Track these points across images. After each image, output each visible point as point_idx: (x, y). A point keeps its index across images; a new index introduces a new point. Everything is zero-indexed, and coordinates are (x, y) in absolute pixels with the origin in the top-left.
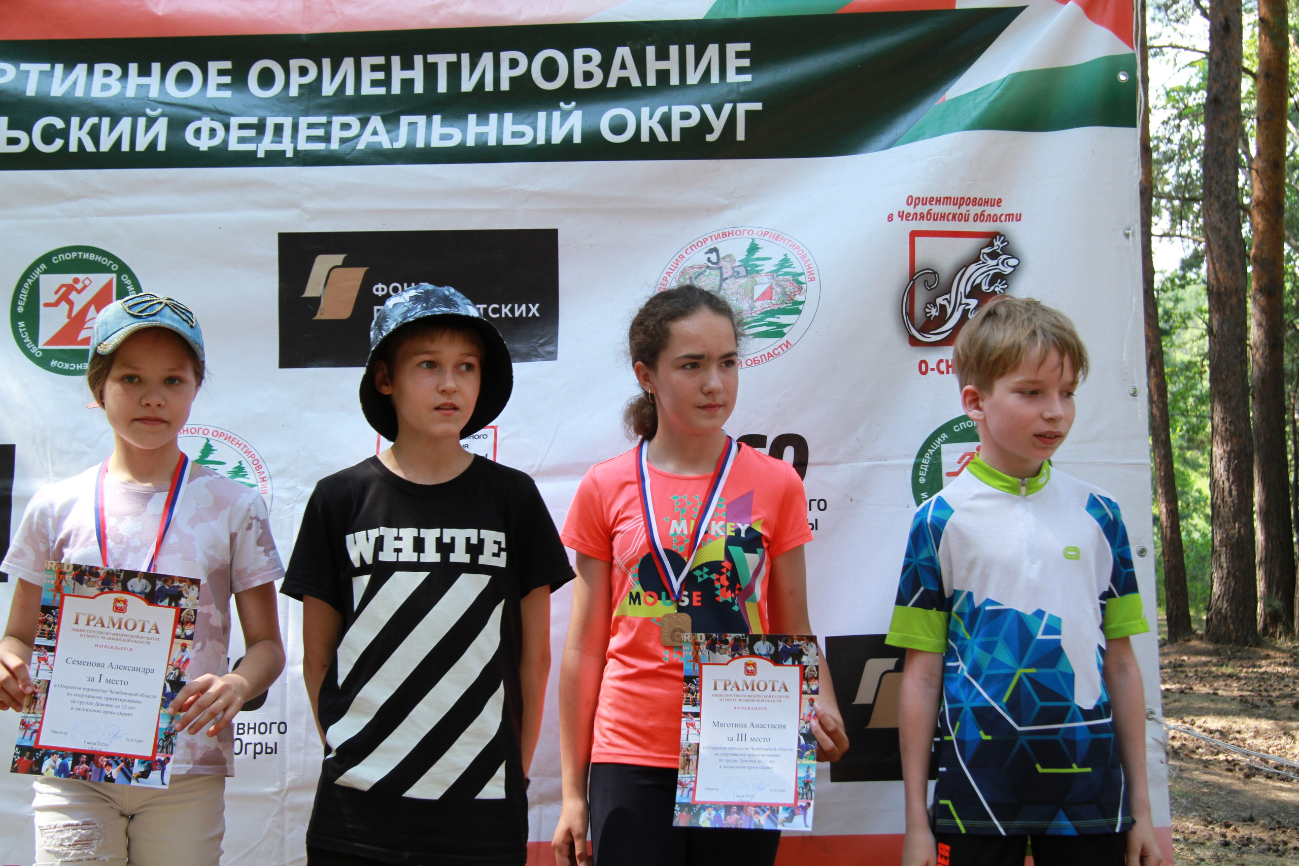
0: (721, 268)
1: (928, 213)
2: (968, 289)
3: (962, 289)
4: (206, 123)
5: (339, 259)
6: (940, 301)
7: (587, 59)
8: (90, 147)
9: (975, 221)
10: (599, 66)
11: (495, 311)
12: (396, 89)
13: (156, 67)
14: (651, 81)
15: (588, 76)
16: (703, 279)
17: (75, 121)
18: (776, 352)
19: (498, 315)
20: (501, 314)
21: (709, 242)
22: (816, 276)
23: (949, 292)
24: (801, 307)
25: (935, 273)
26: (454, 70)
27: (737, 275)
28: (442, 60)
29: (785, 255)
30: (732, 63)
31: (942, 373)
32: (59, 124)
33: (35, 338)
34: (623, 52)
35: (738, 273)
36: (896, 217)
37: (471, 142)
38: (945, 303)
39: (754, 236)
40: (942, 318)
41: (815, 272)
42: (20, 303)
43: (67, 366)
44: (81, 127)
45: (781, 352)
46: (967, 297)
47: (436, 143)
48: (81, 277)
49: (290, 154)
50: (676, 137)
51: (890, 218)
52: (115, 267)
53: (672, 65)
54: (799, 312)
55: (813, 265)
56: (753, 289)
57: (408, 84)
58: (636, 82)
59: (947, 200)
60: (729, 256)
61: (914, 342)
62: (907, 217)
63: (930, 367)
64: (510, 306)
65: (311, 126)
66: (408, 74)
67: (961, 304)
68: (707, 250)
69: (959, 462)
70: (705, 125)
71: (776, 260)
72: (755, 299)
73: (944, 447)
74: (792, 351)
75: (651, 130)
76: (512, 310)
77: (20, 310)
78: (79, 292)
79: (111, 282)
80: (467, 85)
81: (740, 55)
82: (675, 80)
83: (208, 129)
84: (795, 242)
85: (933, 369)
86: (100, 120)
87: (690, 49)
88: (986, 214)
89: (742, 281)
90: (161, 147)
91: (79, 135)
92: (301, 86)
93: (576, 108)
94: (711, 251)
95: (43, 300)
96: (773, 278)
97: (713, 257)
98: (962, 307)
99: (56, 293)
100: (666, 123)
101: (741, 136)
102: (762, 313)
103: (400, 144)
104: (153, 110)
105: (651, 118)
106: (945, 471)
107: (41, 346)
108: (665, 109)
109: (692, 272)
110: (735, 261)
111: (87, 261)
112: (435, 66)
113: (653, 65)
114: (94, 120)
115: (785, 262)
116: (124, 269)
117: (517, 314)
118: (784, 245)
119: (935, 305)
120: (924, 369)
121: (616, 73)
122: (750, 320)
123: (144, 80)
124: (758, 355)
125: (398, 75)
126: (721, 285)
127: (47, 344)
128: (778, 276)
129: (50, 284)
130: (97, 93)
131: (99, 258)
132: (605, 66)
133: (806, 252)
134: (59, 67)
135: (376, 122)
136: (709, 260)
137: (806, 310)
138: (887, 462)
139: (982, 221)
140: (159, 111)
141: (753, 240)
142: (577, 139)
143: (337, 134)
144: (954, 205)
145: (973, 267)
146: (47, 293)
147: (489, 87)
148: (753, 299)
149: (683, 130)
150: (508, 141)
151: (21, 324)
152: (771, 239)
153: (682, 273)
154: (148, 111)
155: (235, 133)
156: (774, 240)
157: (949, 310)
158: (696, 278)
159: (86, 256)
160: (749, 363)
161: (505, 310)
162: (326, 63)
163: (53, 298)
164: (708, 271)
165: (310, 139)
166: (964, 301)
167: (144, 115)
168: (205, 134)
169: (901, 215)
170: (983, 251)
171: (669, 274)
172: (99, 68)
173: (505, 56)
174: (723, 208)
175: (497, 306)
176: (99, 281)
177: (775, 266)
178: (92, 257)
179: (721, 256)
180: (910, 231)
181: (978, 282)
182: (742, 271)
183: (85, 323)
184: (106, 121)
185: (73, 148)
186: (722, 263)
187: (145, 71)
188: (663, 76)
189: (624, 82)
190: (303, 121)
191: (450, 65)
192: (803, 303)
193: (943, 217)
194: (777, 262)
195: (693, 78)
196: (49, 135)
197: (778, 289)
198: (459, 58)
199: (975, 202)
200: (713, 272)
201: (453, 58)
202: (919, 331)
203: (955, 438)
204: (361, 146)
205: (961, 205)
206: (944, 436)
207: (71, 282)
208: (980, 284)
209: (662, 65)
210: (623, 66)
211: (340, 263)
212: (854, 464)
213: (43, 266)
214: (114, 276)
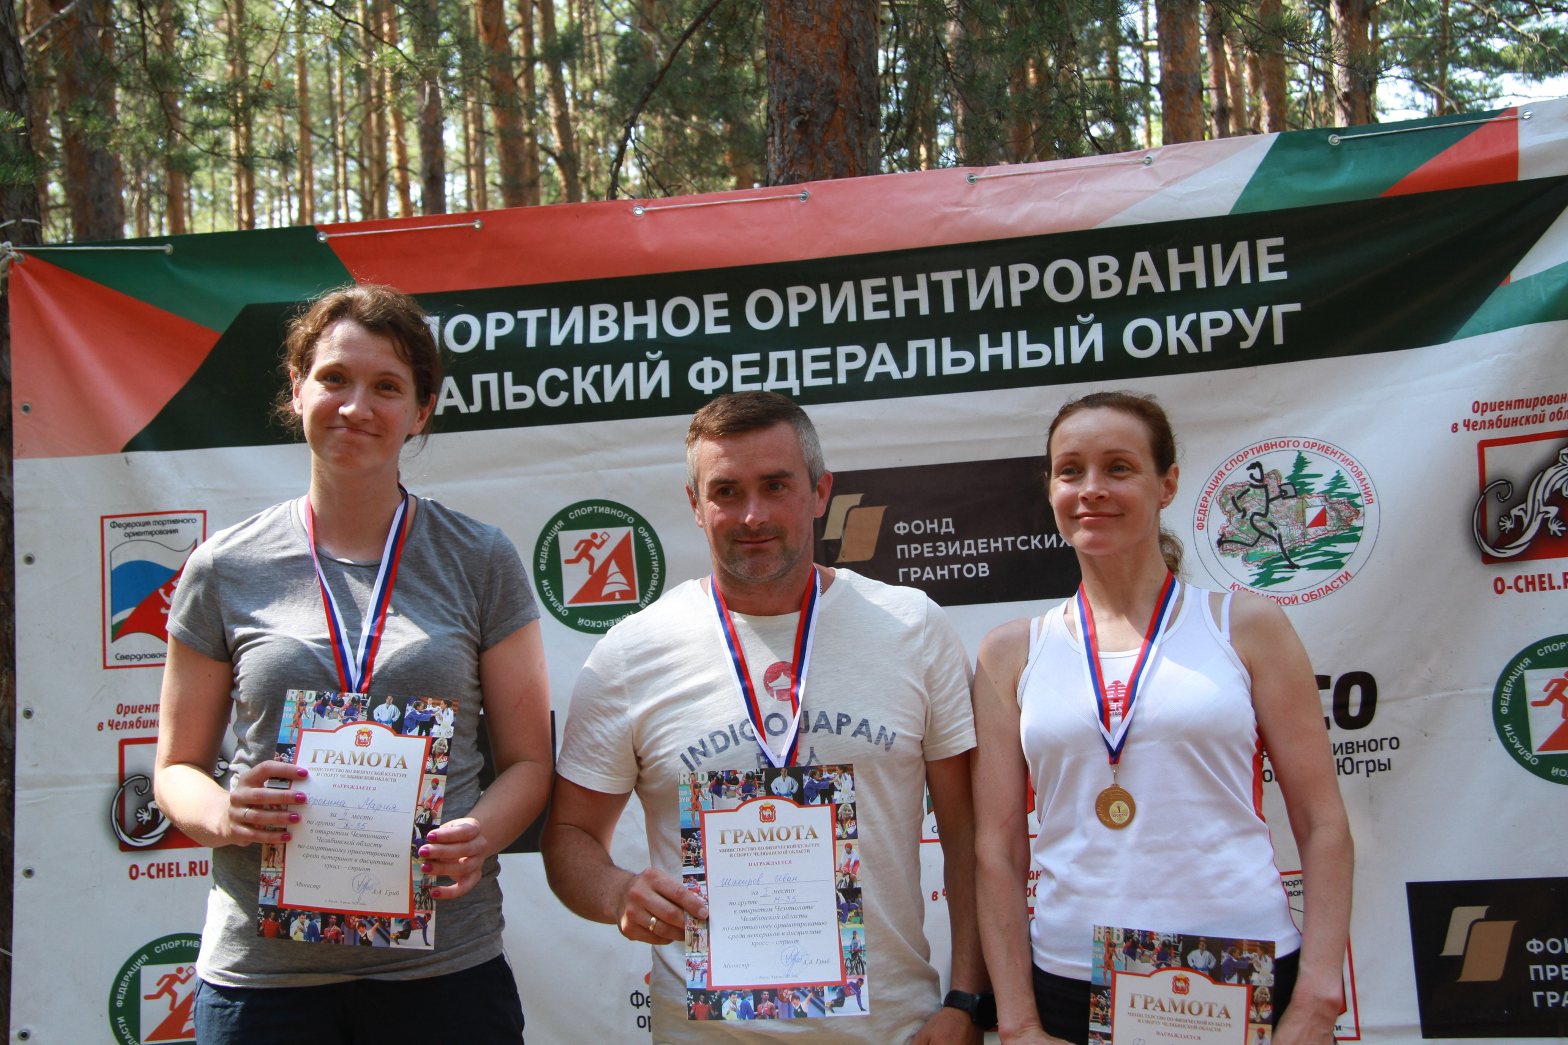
0: (1265, 487)
1: (1499, 419)
2: (1547, 495)
3: (1539, 496)
4: (708, 364)
5: (856, 499)
6: (1515, 512)
7: (1103, 268)
8: (595, 398)
9: (1551, 420)
10: (1116, 274)
11: (1023, 543)
12: (900, 312)
13: (651, 305)
14: (1176, 285)
15: (1105, 285)
16: (1247, 499)
17: (577, 371)
18: (1335, 585)
19: (1027, 548)
20: (1030, 545)
21: (1250, 456)
22: (1374, 497)
23: (1525, 501)
24: (1359, 533)
25: (1508, 483)
26: (960, 287)
27: (1283, 495)
28: (947, 278)
29: (1338, 472)
30: (1265, 260)
31: (1521, 591)
32: (562, 375)
33: (560, 597)
34: (1143, 258)
35: (1286, 492)
36: (1461, 427)
37: (985, 366)
38: (1521, 513)
39: (1299, 448)
40: (1519, 529)
41: (1373, 493)
42: (542, 561)
43: (594, 624)
44: (584, 378)
45: (1341, 584)
46: (1546, 504)
47: (948, 370)
48: (599, 531)
49: (796, 392)
50: (1207, 347)
51: (1455, 428)
52: (631, 520)
53: (1198, 266)
54: (1356, 539)
55: (1370, 485)
56: (1304, 511)
57: (912, 305)
58: (1159, 288)
59: (1520, 403)
60: (1275, 472)
61: (1488, 559)
62: (1473, 426)
63: (1507, 584)
64: (1039, 537)
65: (815, 359)
66: (911, 295)
67: (1539, 513)
68: (1248, 465)
69: (1546, 690)
70: (1238, 331)
71: (1328, 477)
72: (1308, 523)
73: (1529, 674)
74: (1353, 583)
75: (1179, 341)
76: (1042, 541)
77: (543, 568)
78: (599, 547)
79: (628, 535)
80: (976, 303)
81: (1272, 250)
82: (1201, 283)
83: (710, 370)
84: (1348, 456)
85: (1510, 588)
86: (602, 369)
87: (1217, 249)
88: (1564, 411)
89: (1292, 502)
90: (666, 393)
91: (582, 385)
92: (801, 315)
93: (1095, 321)
94: (1253, 466)
95: (563, 559)
96: (1326, 500)
97: (1256, 473)
98: (1540, 517)
99: (576, 549)
100: (1194, 331)
101: (1279, 339)
102: (1316, 541)
103: (911, 372)
104: (654, 353)
105: (1178, 328)
106: (1530, 699)
107: (566, 605)
108: (1192, 317)
109: (1236, 492)
110: (1280, 477)
111: (603, 515)
112: (939, 284)
113: (1176, 269)
114: (595, 369)
115: (1338, 481)
116: (640, 522)
117: (1047, 545)
118: (1335, 459)
119: (1509, 517)
120: (1499, 587)
121: (1136, 280)
122: (1303, 549)
123: (641, 320)
124: (1315, 588)
125: (901, 296)
126: (1267, 508)
127: (572, 602)
128: (1331, 497)
129: (569, 540)
130: (595, 338)
131: (614, 512)
132: (1124, 273)
133: (1361, 469)
134: (556, 313)
135: (882, 349)
136: (1252, 476)
137: (1366, 536)
138: (1464, 692)
139: (1559, 419)
140: (660, 353)
141: (1300, 453)
142: (1099, 356)
143: (843, 366)
144: (1527, 407)
145: (1551, 471)
146: (567, 550)
147: (999, 303)
148: (1304, 523)
149: (1214, 340)
150: (1024, 363)
151: (545, 582)
152: (1319, 452)
153: (1223, 492)
154: (648, 354)
155: (738, 373)
156: (1323, 454)
157: (1526, 521)
158: (1239, 498)
159: (601, 510)
160: (1306, 598)
161: (1035, 542)
162: (825, 288)
163: (574, 555)
164: (1252, 489)
165: (816, 374)
166: (1543, 509)
167: (645, 359)
168: (708, 376)
169: (1467, 424)
170: (1563, 452)
171: (1209, 493)
172: (595, 310)
173: (1014, 270)
174: (1262, 417)
175: (1026, 538)
176: (617, 535)
177: (1327, 484)
178: (607, 510)
179: (1265, 472)
180: (1478, 441)
181: (1558, 486)
182: (1291, 492)
183: (607, 578)
184: (608, 369)
185: (578, 400)
186: (1267, 481)
187: (640, 311)
188: (1188, 279)
189: (1145, 288)
190: (808, 354)
191: (955, 282)
192: (1361, 528)
193: (1515, 422)
194: (1329, 481)
195: (1222, 279)
196: (554, 387)
197: (1333, 513)
198: (965, 275)
199: (1550, 400)
200: (1258, 491)
201: (958, 274)
202: (1493, 547)
203: (1539, 663)
204: (869, 377)
205: (1535, 406)
206: (1527, 661)
207: (589, 538)
208: (1560, 489)
209: (1187, 268)
210: (1144, 272)
211: (858, 503)
212: (1427, 697)
213: (561, 523)
214: (631, 529)
